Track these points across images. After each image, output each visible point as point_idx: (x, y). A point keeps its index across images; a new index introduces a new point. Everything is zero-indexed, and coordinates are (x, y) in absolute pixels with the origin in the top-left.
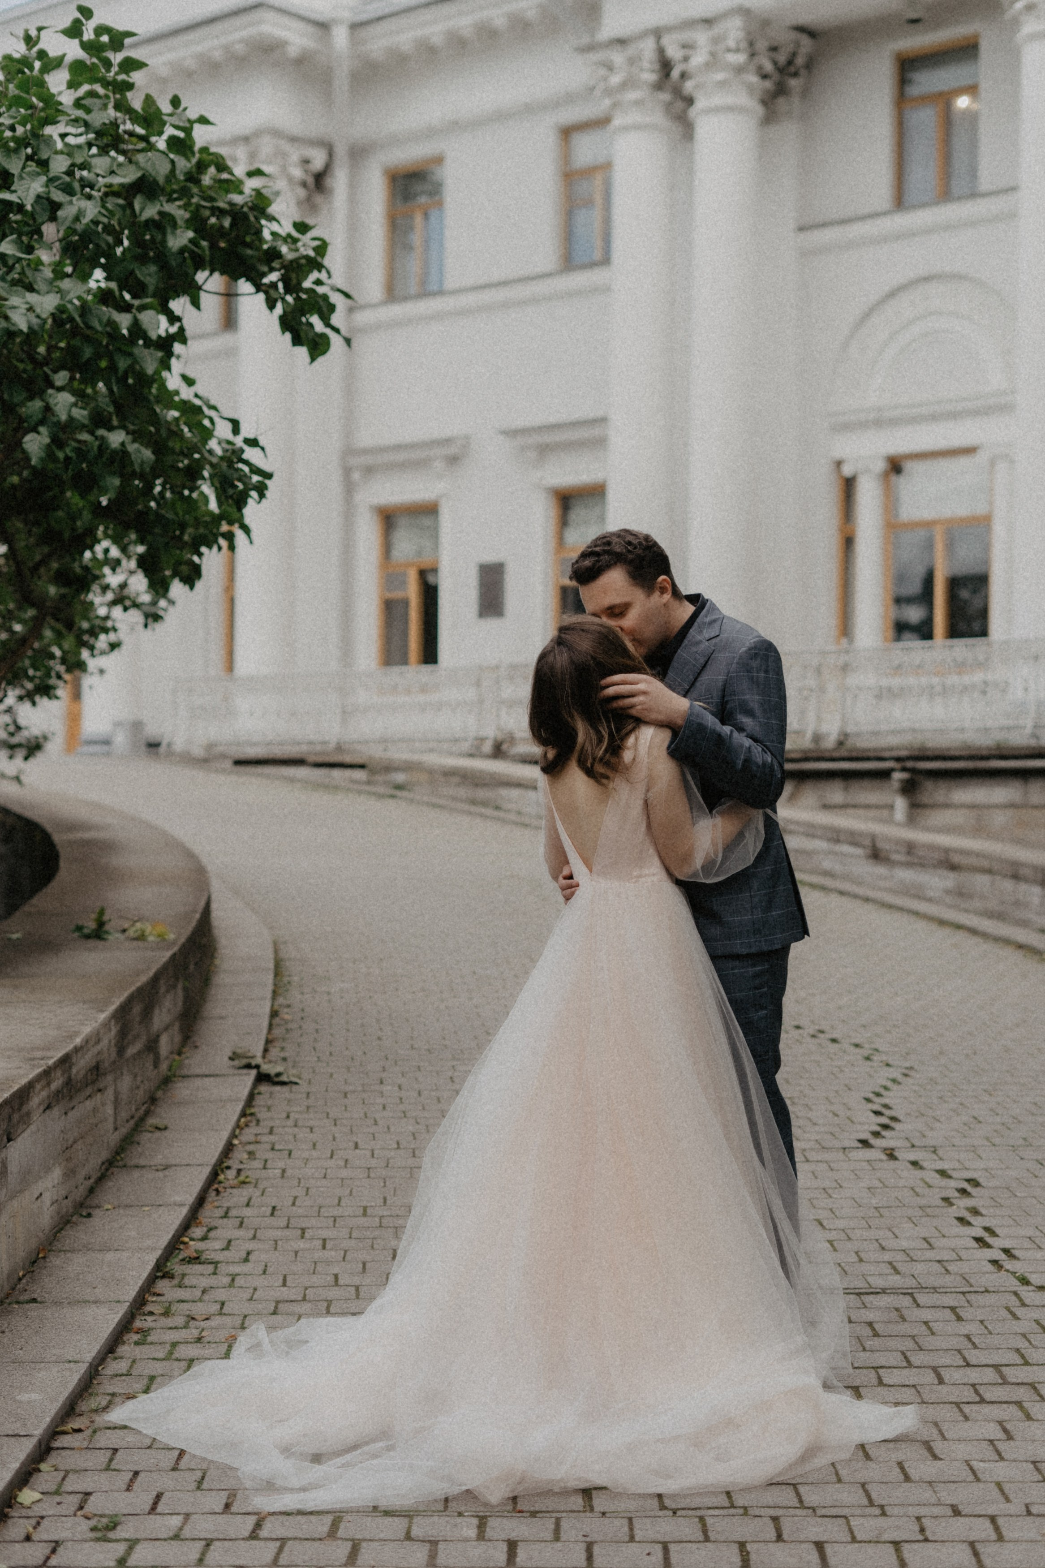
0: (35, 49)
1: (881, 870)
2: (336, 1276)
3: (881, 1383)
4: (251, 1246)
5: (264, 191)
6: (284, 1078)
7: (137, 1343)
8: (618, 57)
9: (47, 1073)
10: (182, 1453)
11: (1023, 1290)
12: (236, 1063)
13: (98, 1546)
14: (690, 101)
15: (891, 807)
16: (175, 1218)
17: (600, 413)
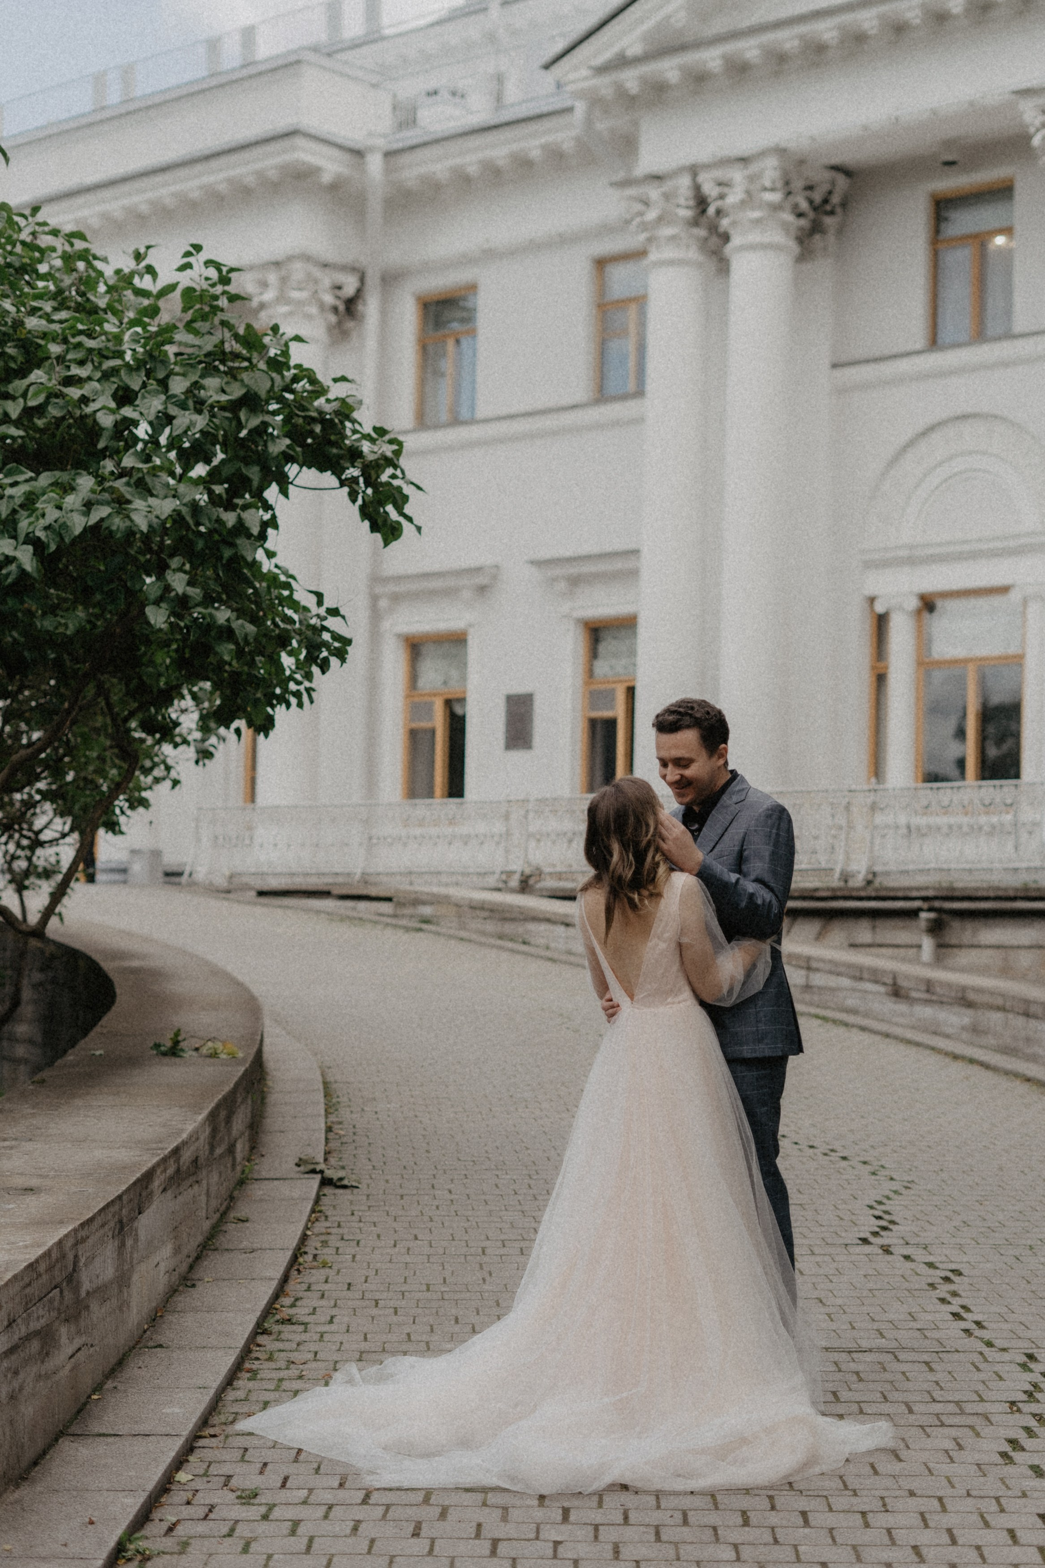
0: (143, 264)
1: (902, 1007)
2: (409, 1335)
3: (861, 1412)
4: (334, 1312)
5: (349, 400)
6: (345, 1182)
7: (249, 1379)
8: (654, 193)
9: (164, 1160)
10: (300, 1451)
11: (986, 1350)
12: (302, 1168)
13: (244, 1508)
14: (726, 238)
15: (919, 947)
16: (266, 1291)
17: (632, 546)
